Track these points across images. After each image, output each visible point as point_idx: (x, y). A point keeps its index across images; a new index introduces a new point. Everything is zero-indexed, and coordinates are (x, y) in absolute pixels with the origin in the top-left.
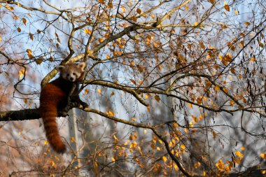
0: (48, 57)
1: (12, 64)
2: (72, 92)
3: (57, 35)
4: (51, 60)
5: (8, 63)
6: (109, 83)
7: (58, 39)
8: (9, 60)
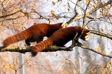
0: (63, 15)
1: (42, 19)
2: (76, 37)
3: (68, 4)
4: (65, 17)
5: (40, 18)
6: (97, 33)
7: (69, 6)
8: (41, 16)
